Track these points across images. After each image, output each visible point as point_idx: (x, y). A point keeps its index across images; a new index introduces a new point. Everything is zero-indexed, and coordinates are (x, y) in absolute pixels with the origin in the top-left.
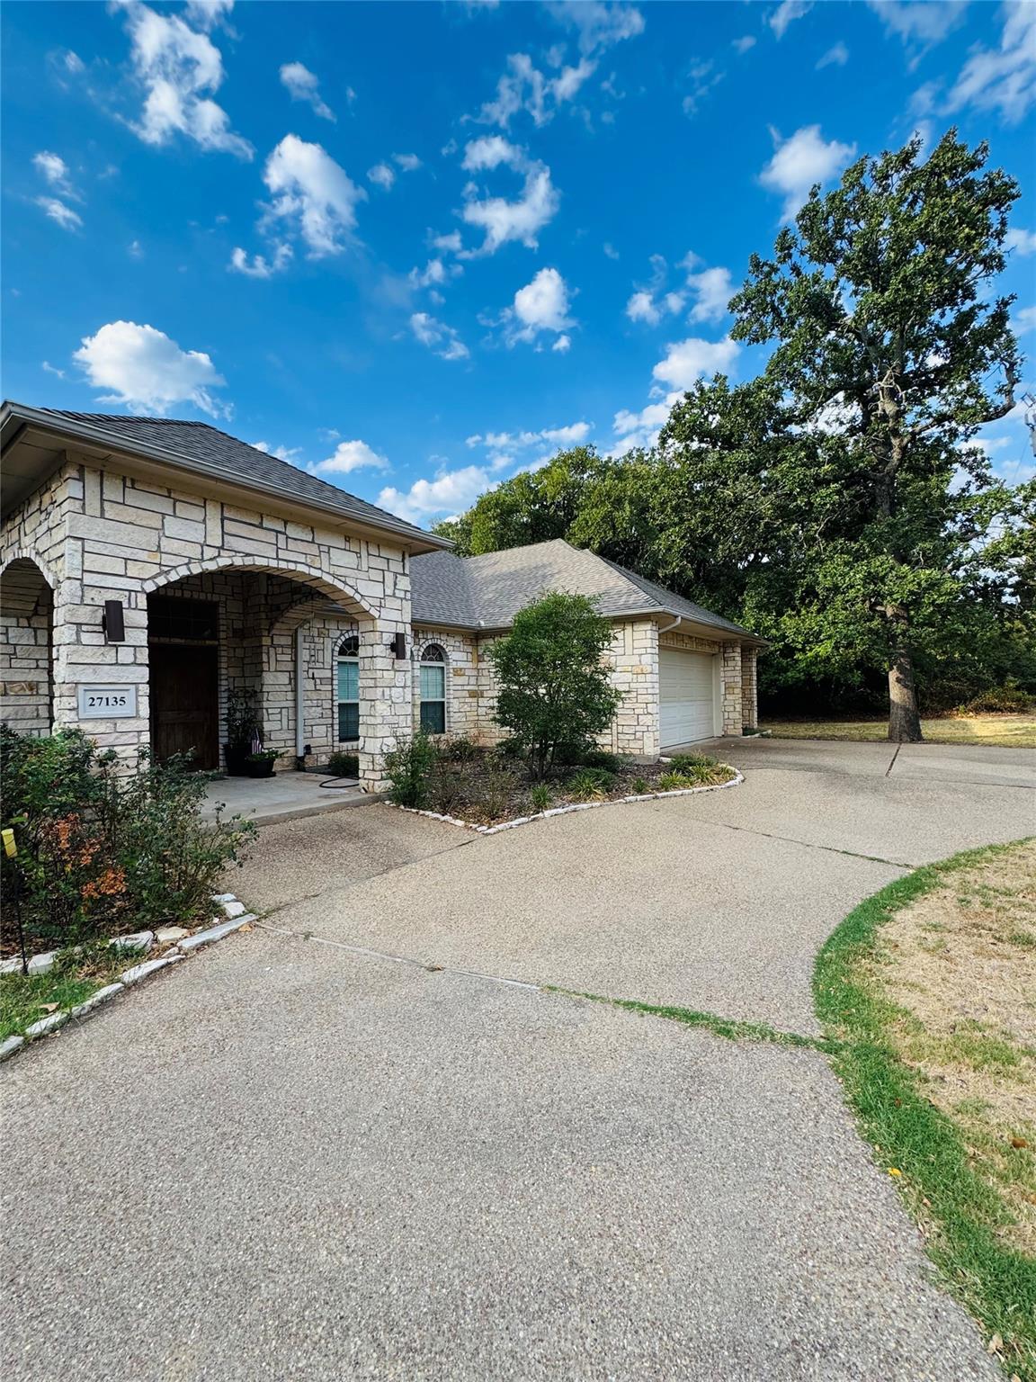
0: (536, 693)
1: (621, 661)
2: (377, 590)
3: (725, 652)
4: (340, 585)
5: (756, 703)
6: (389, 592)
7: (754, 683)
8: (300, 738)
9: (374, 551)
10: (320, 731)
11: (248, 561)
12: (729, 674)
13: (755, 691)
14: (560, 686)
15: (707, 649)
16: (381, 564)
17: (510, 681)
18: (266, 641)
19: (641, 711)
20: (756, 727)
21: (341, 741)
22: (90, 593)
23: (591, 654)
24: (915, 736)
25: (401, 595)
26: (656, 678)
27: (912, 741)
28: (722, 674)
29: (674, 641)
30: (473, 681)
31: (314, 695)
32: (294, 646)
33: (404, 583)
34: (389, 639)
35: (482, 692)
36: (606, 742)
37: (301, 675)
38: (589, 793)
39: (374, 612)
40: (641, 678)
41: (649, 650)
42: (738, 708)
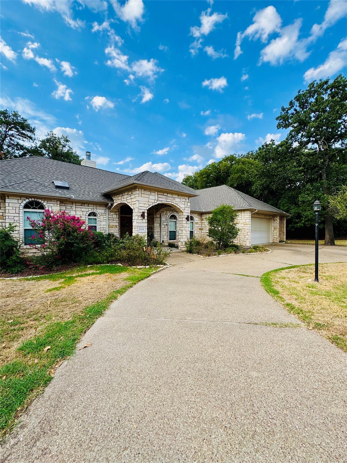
0: (218, 229)
1: (241, 221)
2: (183, 206)
3: (274, 218)
4: (177, 206)
5: (285, 233)
6: (186, 206)
7: (285, 227)
8: (161, 239)
9: (183, 198)
10: (165, 237)
11: (162, 202)
12: (275, 224)
13: (285, 230)
14: (224, 227)
15: (268, 217)
16: (184, 200)
17: (212, 226)
18: (155, 216)
19: (246, 234)
20: (285, 240)
21: (170, 240)
22: (140, 210)
23: (232, 219)
24: (332, 244)
25: (188, 207)
26: (250, 226)
27: (331, 245)
28: (273, 224)
29: (256, 215)
30: (200, 226)
31: (164, 229)
32: (160, 217)
33: (189, 204)
34: (186, 217)
35: (203, 229)
36: (236, 242)
37: (162, 224)
38: (231, 252)
39: (183, 211)
40: (246, 226)
41: (248, 218)
42: (278, 234)
